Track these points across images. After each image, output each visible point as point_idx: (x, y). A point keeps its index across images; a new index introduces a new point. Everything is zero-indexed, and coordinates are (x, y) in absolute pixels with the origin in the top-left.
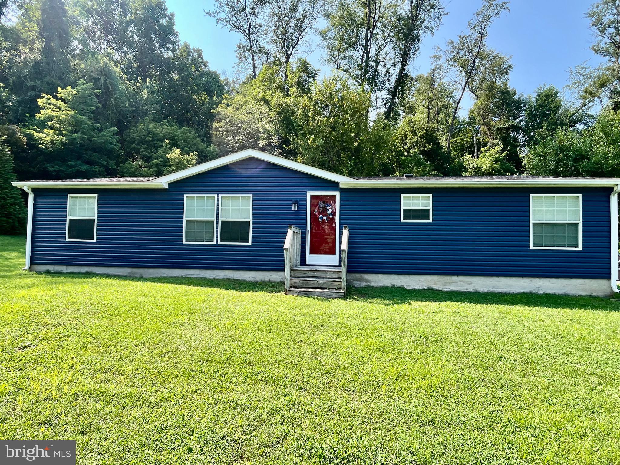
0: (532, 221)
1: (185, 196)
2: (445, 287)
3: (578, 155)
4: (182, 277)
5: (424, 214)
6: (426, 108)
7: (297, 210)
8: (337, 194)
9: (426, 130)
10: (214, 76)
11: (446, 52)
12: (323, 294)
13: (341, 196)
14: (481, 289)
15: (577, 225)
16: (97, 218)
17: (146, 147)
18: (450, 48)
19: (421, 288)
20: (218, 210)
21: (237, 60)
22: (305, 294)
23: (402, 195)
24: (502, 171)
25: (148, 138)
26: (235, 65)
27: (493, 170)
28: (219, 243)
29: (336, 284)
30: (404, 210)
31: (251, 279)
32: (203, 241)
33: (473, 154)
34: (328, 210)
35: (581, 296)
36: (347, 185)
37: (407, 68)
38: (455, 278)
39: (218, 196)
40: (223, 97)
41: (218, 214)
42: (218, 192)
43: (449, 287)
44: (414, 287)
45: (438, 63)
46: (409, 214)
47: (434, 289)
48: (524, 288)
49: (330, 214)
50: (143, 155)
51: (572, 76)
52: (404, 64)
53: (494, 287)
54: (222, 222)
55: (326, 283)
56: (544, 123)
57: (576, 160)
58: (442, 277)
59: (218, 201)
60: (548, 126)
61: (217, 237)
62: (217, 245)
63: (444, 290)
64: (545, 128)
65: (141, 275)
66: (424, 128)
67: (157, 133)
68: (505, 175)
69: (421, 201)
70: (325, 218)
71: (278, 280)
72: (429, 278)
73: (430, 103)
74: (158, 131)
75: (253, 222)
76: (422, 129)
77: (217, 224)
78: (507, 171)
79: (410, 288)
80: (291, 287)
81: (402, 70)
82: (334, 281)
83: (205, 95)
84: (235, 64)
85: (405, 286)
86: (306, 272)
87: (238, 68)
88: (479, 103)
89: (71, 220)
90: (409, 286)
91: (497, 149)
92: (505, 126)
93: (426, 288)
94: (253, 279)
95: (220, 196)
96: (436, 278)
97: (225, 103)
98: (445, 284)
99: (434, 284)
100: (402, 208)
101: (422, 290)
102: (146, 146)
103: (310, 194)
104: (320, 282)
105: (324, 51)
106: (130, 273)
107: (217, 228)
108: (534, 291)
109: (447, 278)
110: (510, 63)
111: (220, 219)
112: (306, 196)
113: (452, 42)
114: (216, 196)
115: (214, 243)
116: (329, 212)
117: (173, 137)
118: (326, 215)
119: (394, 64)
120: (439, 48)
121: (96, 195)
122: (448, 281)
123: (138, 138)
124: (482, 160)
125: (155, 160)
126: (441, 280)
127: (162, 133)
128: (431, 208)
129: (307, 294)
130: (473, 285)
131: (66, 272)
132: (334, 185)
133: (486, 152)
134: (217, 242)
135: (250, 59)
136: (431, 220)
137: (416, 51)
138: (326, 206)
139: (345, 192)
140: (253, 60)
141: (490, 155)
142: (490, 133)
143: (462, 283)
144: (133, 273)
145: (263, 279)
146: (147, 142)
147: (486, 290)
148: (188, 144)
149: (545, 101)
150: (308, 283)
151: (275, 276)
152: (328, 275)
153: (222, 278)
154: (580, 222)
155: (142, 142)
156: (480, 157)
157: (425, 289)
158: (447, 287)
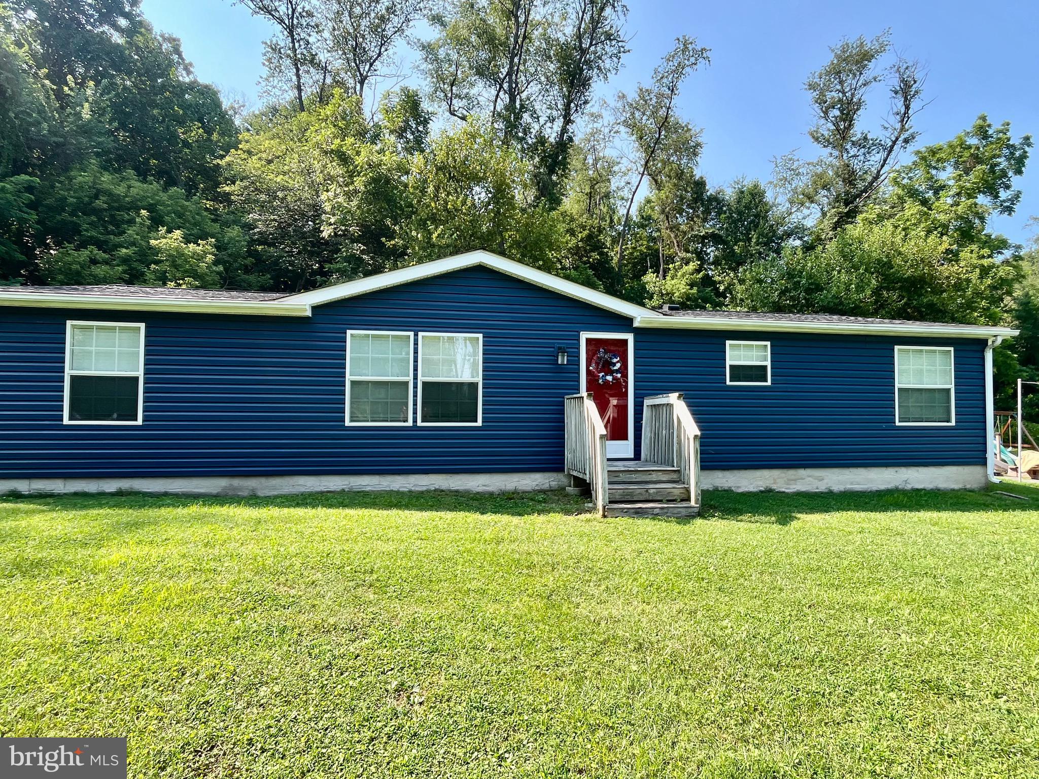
0: (897, 385)
1: (349, 332)
2: (788, 486)
3: (811, 284)
4: (343, 490)
5: (758, 372)
6: (587, 194)
7: (567, 364)
8: (630, 337)
9: (589, 230)
10: (208, 94)
11: (615, 109)
12: (665, 511)
13: (635, 341)
14: (836, 488)
15: (948, 391)
16: (145, 374)
17: (93, 221)
18: (620, 105)
19: (755, 490)
20: (416, 361)
21: (265, 72)
22: (637, 513)
23: (728, 343)
24: (700, 301)
25: (100, 203)
26: (260, 80)
27: (688, 299)
28: (420, 423)
29: (676, 492)
30: (731, 366)
31: (480, 489)
32: (387, 421)
33: (658, 273)
34: (614, 364)
35: (953, 490)
36: (647, 323)
37: (570, 128)
38: (802, 472)
39: (416, 335)
40: (240, 137)
41: (416, 369)
42: (417, 327)
43: (794, 486)
44: (747, 490)
45: (595, 125)
46: (739, 372)
47: (774, 490)
48: (889, 483)
49: (617, 371)
50: (88, 237)
51: (777, 169)
52: (568, 121)
53: (852, 484)
54: (425, 384)
55: (660, 492)
56: (753, 233)
57: (808, 291)
58: (785, 471)
59: (416, 344)
60: (758, 238)
61: (415, 413)
62: (415, 427)
63: (787, 491)
64: (754, 240)
65: (252, 490)
66: (586, 226)
67: (119, 195)
68: (704, 308)
69: (755, 353)
70: (609, 378)
71: (529, 489)
72: (766, 473)
73: (592, 187)
74: (120, 190)
75: (483, 384)
76: (584, 228)
77: (415, 387)
78: (706, 300)
79: (740, 490)
80: (610, 502)
81: (564, 130)
82: (674, 488)
83: (198, 128)
84: (261, 77)
85: (733, 489)
86: (617, 474)
87: (267, 86)
88: (662, 195)
89: (74, 379)
90: (739, 487)
91: (692, 266)
92: (702, 234)
93: (762, 489)
94: (485, 488)
95: (420, 334)
96: (776, 473)
97: (244, 149)
98: (789, 481)
99: (775, 483)
100: (729, 362)
101: (756, 492)
102: (94, 218)
103: (584, 336)
104: (651, 491)
105: (425, 79)
106: (225, 488)
107: (415, 396)
108: (900, 487)
109: (791, 473)
110: (700, 140)
111: (421, 379)
112: (578, 340)
113: (624, 96)
114: (411, 334)
115: (410, 423)
116: (615, 368)
117: (151, 205)
118: (611, 372)
119: (552, 120)
120: (605, 103)
121: (142, 326)
122: (793, 477)
123: (75, 200)
124: (673, 282)
125: (124, 250)
126: (783, 475)
127: (126, 196)
128: (768, 363)
129: (640, 513)
130: (825, 481)
131: (65, 494)
132: (625, 323)
133: (676, 270)
134: (415, 421)
135: (292, 74)
136: (769, 383)
137: (586, 102)
138: (611, 358)
139: (642, 334)
140: (298, 76)
141: (683, 276)
142: (677, 242)
143: (810, 479)
144: (235, 489)
145: (503, 488)
146: (97, 212)
147: (842, 488)
148: (186, 221)
149: (751, 201)
150: (631, 494)
151: (525, 482)
152: (654, 477)
153: (424, 489)
154: (952, 387)
155: (86, 209)
156: (668, 278)
157: (762, 492)
158: (791, 487)
